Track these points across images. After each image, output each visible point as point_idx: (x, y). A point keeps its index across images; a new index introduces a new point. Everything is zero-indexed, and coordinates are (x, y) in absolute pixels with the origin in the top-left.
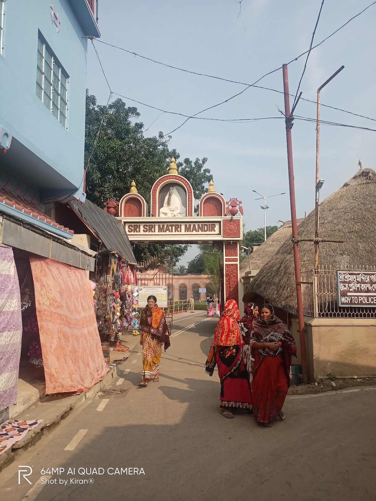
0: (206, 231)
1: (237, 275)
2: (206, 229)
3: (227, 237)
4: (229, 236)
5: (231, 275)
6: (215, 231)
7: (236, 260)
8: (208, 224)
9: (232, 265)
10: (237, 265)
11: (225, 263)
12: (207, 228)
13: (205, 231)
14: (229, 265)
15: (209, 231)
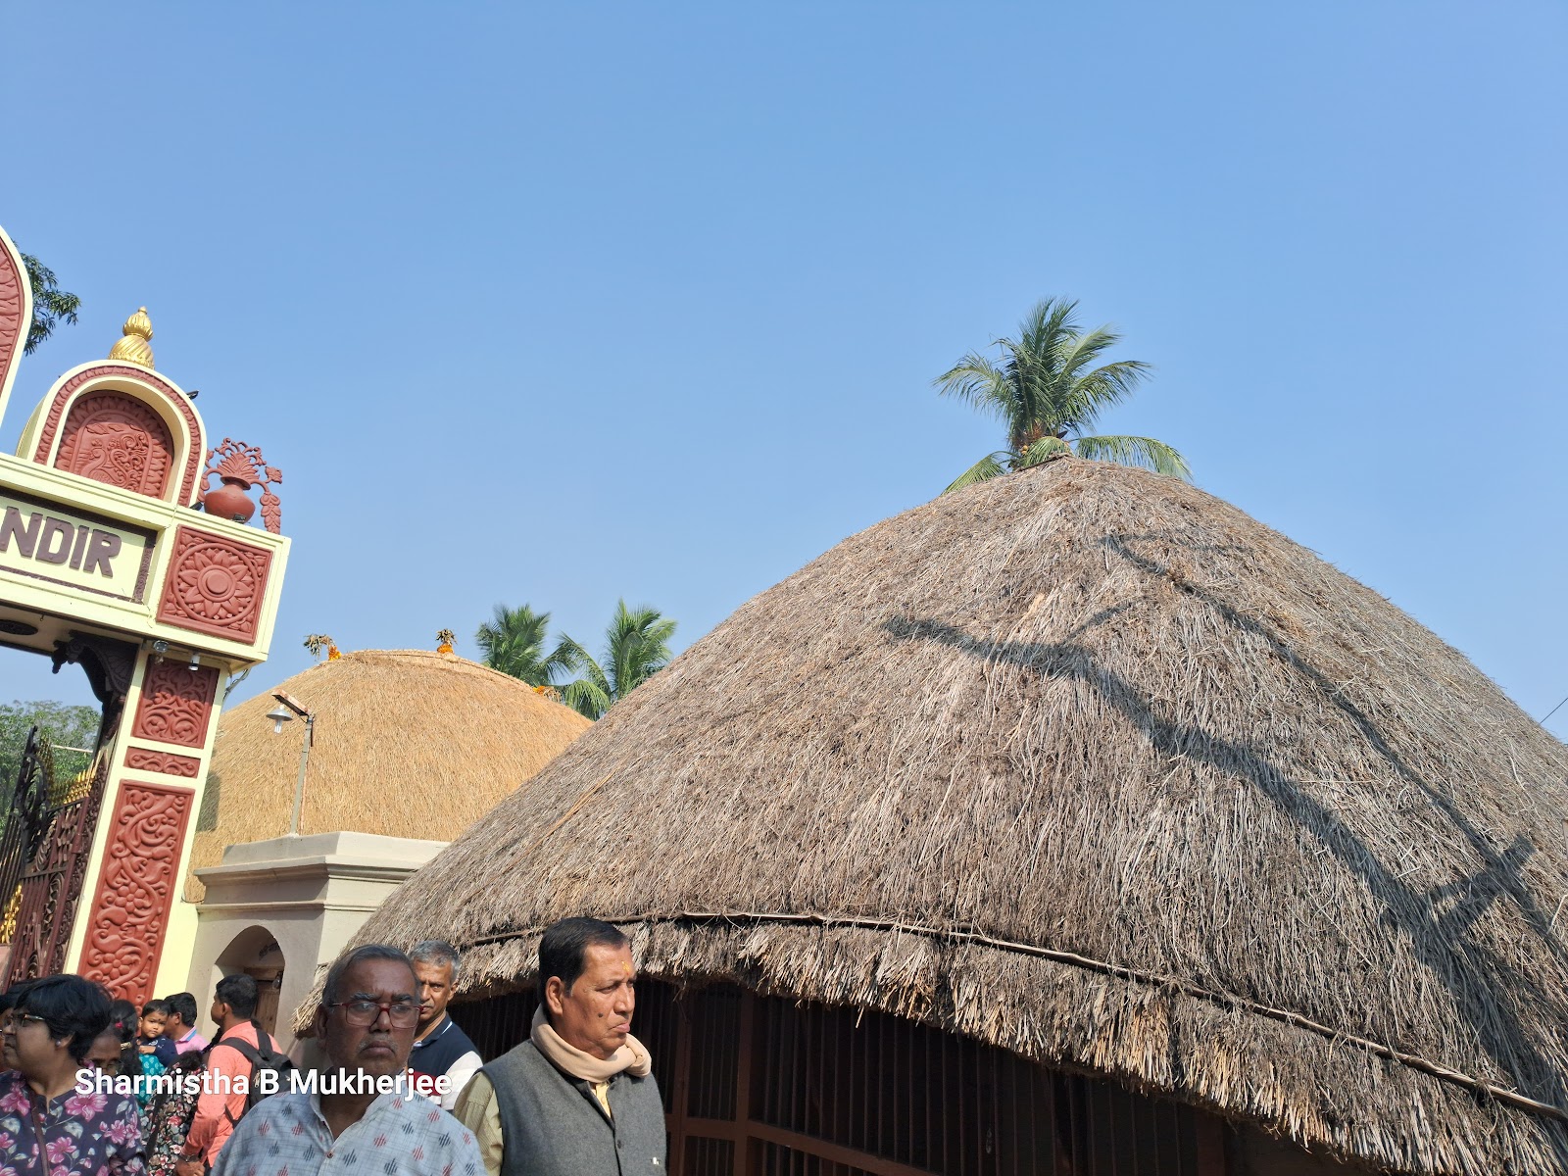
0: (56, 560)
1: (177, 852)
2: (55, 547)
3: (180, 626)
4: (191, 618)
5: (138, 851)
6: (107, 572)
7: (189, 767)
8: (76, 522)
9: (160, 792)
10: (188, 795)
11: (119, 773)
12: (66, 544)
13: (45, 557)
14: (143, 788)
15: (75, 565)
